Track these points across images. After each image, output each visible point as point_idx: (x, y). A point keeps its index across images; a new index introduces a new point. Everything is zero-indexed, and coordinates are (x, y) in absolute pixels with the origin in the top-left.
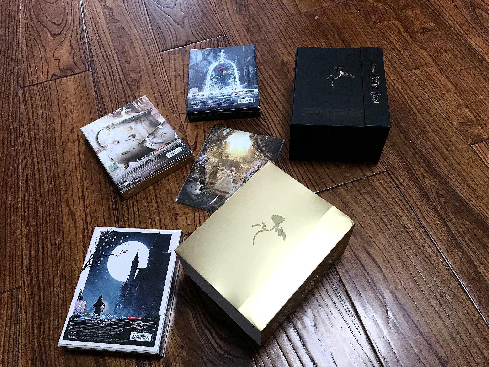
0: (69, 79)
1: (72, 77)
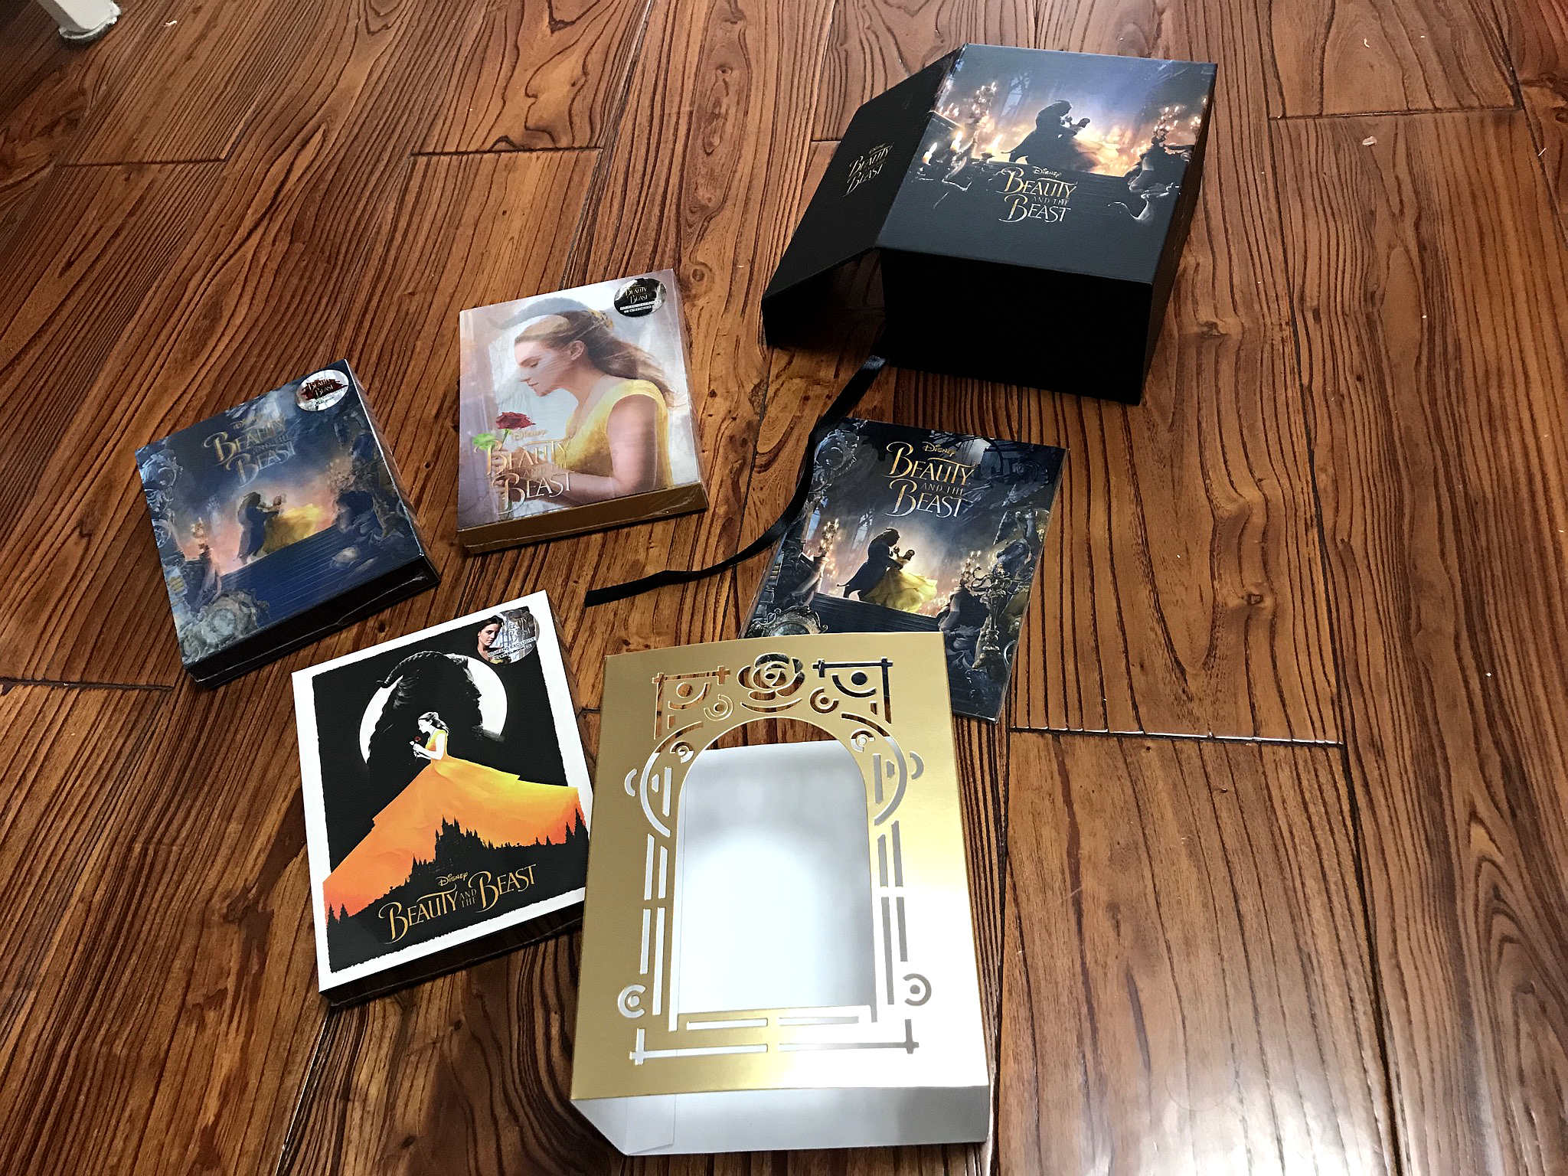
0: (534, 160)
1: (544, 155)
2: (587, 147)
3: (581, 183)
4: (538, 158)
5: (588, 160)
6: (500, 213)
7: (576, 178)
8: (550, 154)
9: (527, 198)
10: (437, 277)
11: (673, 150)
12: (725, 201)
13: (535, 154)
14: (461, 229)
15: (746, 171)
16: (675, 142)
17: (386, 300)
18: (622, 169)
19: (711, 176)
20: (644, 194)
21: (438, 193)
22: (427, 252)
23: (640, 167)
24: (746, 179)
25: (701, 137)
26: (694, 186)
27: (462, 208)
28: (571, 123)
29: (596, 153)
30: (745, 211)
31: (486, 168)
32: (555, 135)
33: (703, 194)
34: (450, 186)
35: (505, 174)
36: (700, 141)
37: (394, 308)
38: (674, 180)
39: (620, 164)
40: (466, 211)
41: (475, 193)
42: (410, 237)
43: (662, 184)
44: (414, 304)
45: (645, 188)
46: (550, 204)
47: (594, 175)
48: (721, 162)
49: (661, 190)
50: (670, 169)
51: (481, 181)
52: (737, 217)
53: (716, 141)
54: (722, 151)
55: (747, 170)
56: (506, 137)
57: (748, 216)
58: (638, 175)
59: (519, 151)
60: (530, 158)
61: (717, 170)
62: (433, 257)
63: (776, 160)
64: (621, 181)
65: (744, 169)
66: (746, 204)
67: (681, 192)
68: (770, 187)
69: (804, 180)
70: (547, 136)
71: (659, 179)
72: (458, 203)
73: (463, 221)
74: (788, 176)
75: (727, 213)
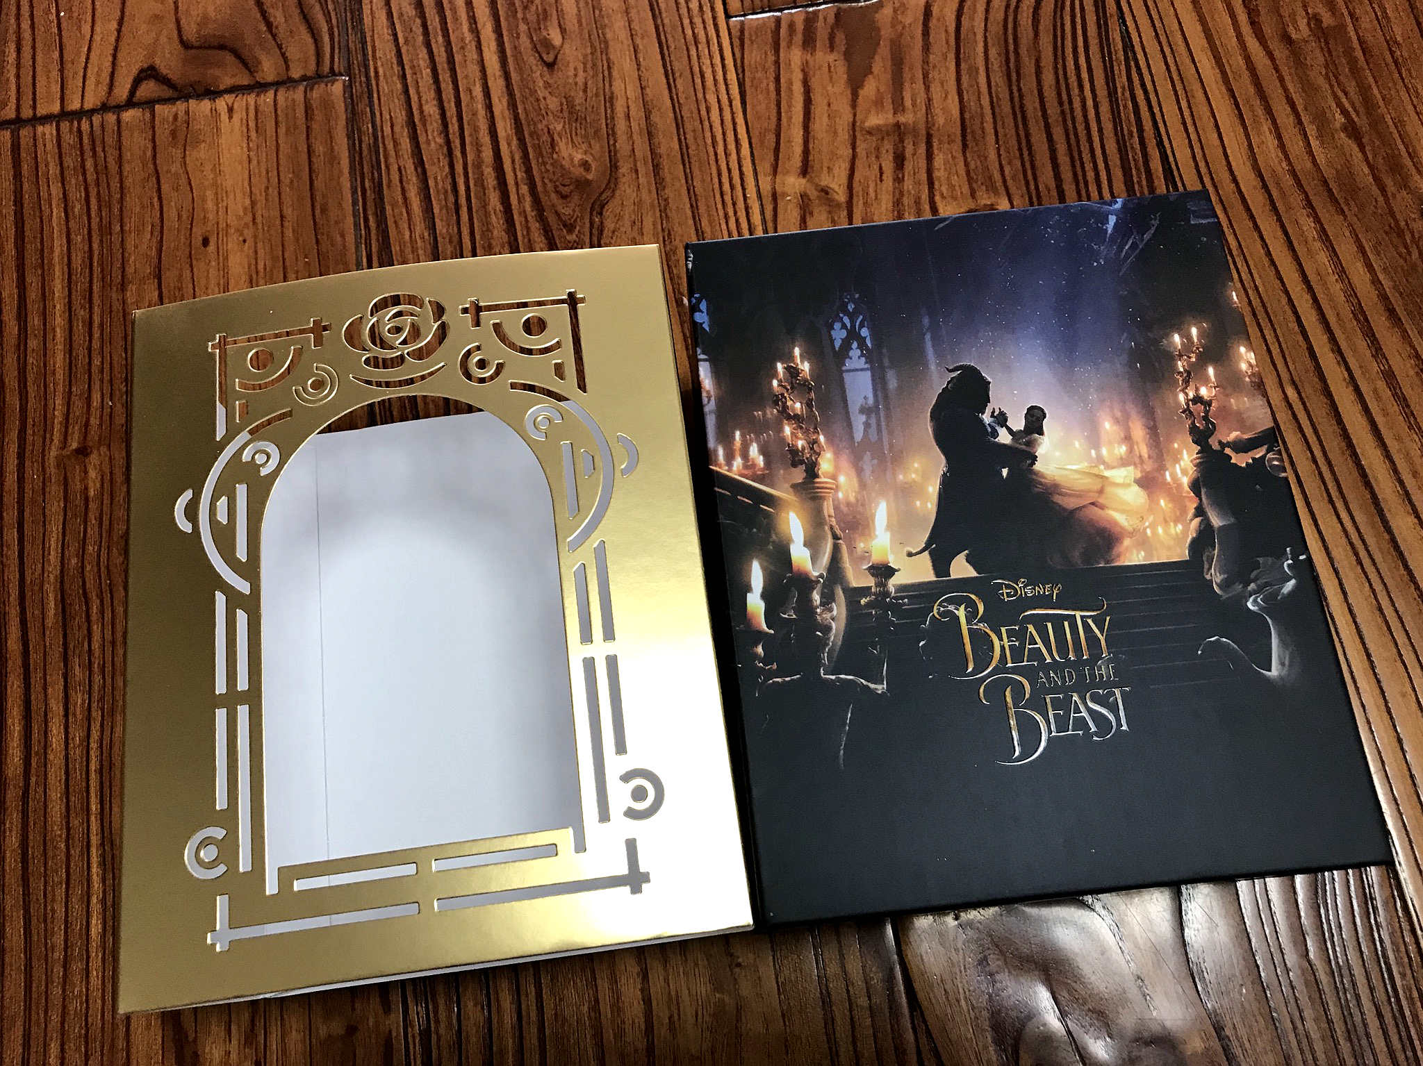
2: (318, 77)
3: (332, 158)
4: (231, 110)
5: (327, 104)
6: (197, 241)
7: (320, 149)
8: (251, 99)
9: (237, 204)
10: (119, 409)
11: (481, 62)
12: (614, 167)
13: (221, 104)
14: (132, 288)
15: (630, 94)
16: (479, 47)
17: (32, 472)
18: (400, 116)
19: (572, 114)
20: (459, 168)
21: (57, 213)
22: (81, 353)
23: (431, 109)
24: (637, 113)
25: (523, 27)
26: (545, 138)
27: (116, 239)
28: (269, 25)
29: (337, 88)
30: (660, 183)
31: (136, 143)
32: (245, 53)
33: (571, 154)
34: (76, 195)
35: (177, 153)
36: (524, 42)
37: (55, 489)
38: (504, 128)
39: (392, 109)
40: (130, 245)
41: (132, 202)
42: (35, 321)
43: (486, 139)
44: (92, 474)
45: (458, 153)
46: (288, 211)
47: (350, 136)
48: (580, 80)
49: (487, 154)
50: (489, 107)
51: (135, 171)
52: (648, 197)
53: (556, 37)
54: (573, 54)
55: (633, 91)
56: (152, 68)
57: (669, 192)
58: (434, 125)
59: (187, 97)
60: (214, 112)
61: (579, 99)
62: (97, 362)
63: (679, 65)
64: (406, 144)
65: (625, 89)
66: (657, 167)
67: (525, 156)
68: (688, 127)
69: (743, 103)
70: (229, 58)
71: (476, 129)
72: (105, 230)
73: (130, 270)
74: (712, 99)
75: (626, 189)
